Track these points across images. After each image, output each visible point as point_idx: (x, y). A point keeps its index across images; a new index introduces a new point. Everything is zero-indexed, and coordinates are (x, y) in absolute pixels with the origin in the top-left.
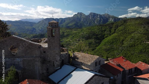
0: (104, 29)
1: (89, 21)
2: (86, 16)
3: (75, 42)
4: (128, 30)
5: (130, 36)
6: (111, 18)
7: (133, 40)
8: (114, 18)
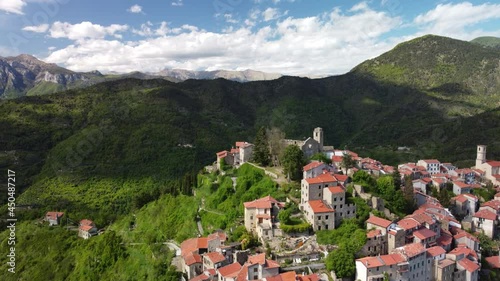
5: (139, 131)
6: (47, 73)
7: (149, 142)
8: (60, 71)
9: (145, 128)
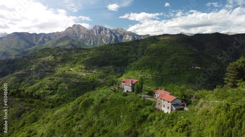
0: (126, 50)
1: (93, 39)
2: (88, 31)
3: (81, 72)
4: (165, 51)
5: (169, 59)
6: (127, 35)
7: (175, 65)
8: (133, 34)
9: (173, 57)
